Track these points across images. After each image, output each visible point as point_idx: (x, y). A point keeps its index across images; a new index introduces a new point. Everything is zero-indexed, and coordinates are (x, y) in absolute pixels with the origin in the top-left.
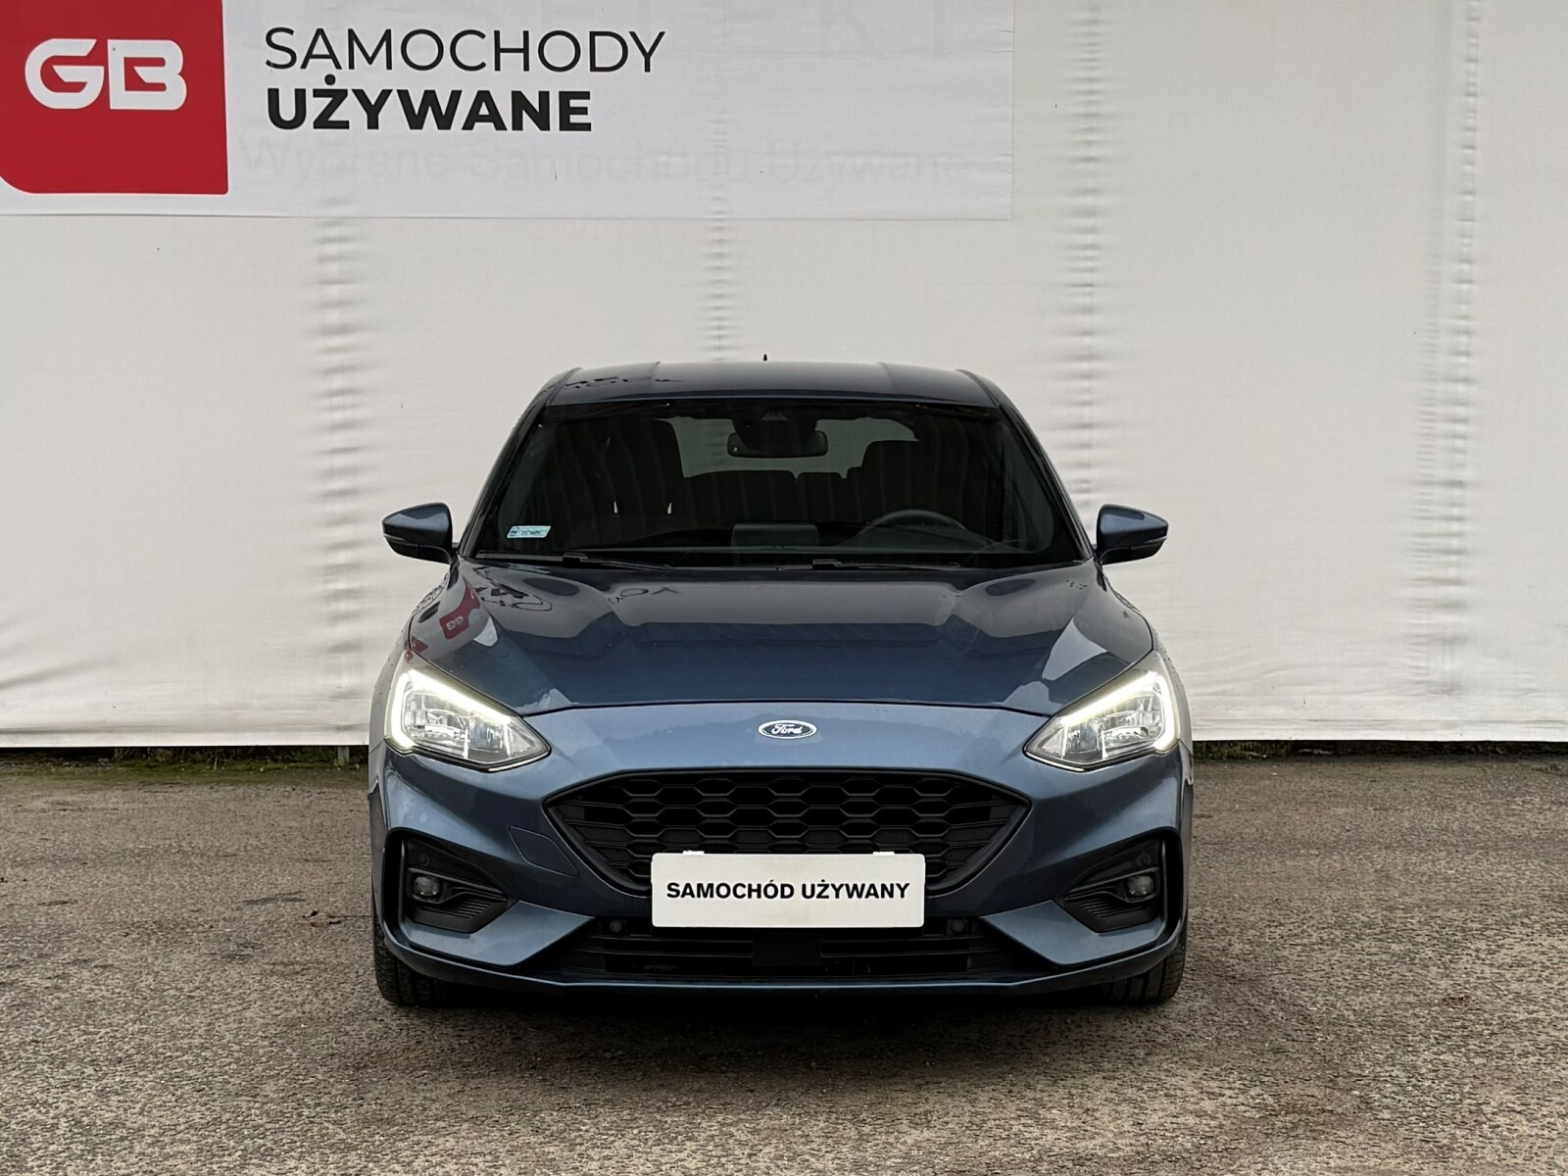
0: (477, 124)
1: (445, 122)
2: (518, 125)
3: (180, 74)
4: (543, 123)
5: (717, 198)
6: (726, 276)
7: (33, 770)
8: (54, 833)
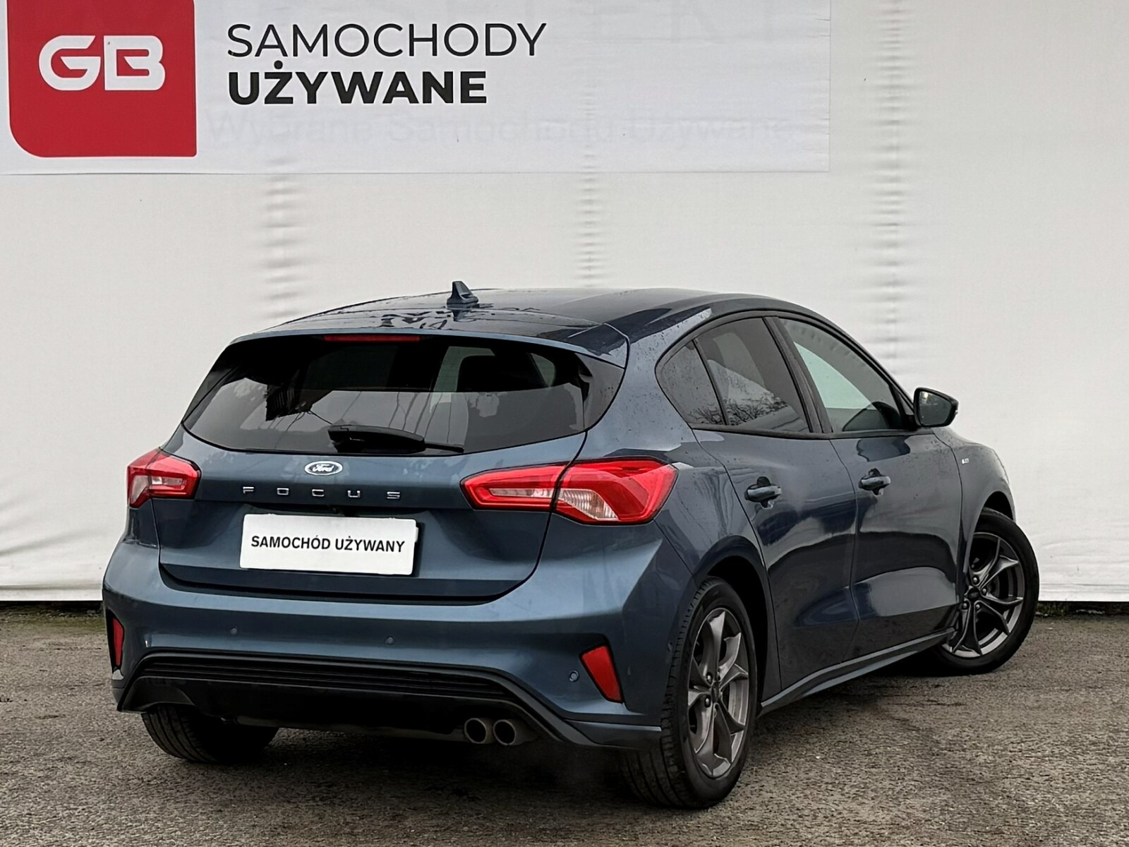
0: (395, 99)
1: (369, 97)
2: (427, 99)
3: (160, 62)
4: (448, 97)
5: (587, 156)
6: (595, 219)
7: (34, 619)
8: (49, 667)
